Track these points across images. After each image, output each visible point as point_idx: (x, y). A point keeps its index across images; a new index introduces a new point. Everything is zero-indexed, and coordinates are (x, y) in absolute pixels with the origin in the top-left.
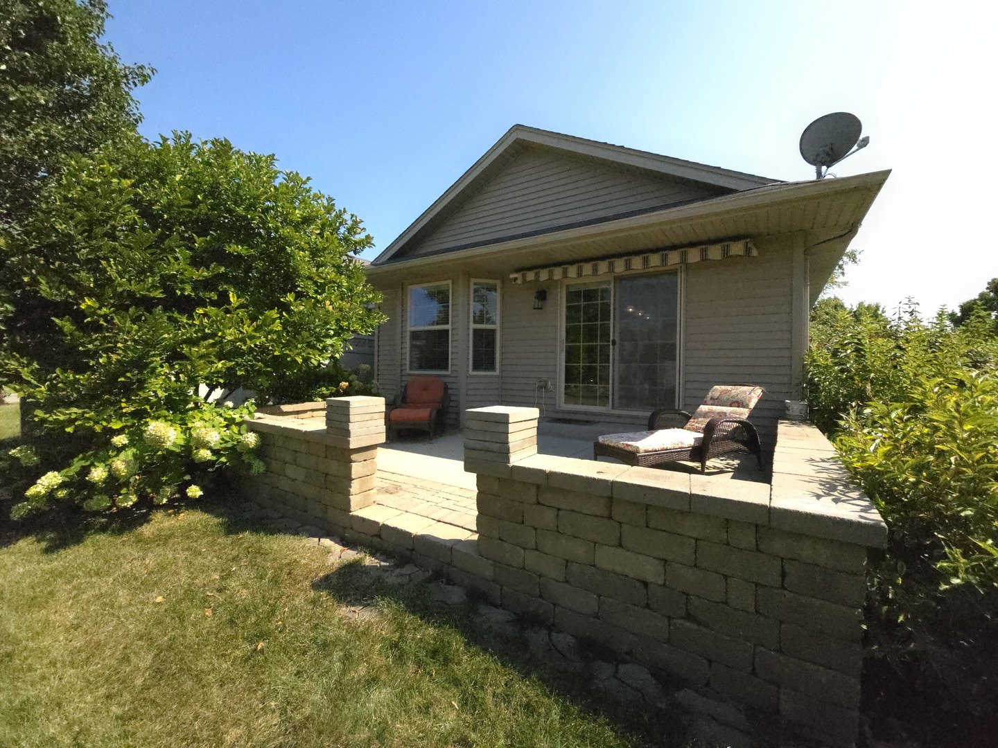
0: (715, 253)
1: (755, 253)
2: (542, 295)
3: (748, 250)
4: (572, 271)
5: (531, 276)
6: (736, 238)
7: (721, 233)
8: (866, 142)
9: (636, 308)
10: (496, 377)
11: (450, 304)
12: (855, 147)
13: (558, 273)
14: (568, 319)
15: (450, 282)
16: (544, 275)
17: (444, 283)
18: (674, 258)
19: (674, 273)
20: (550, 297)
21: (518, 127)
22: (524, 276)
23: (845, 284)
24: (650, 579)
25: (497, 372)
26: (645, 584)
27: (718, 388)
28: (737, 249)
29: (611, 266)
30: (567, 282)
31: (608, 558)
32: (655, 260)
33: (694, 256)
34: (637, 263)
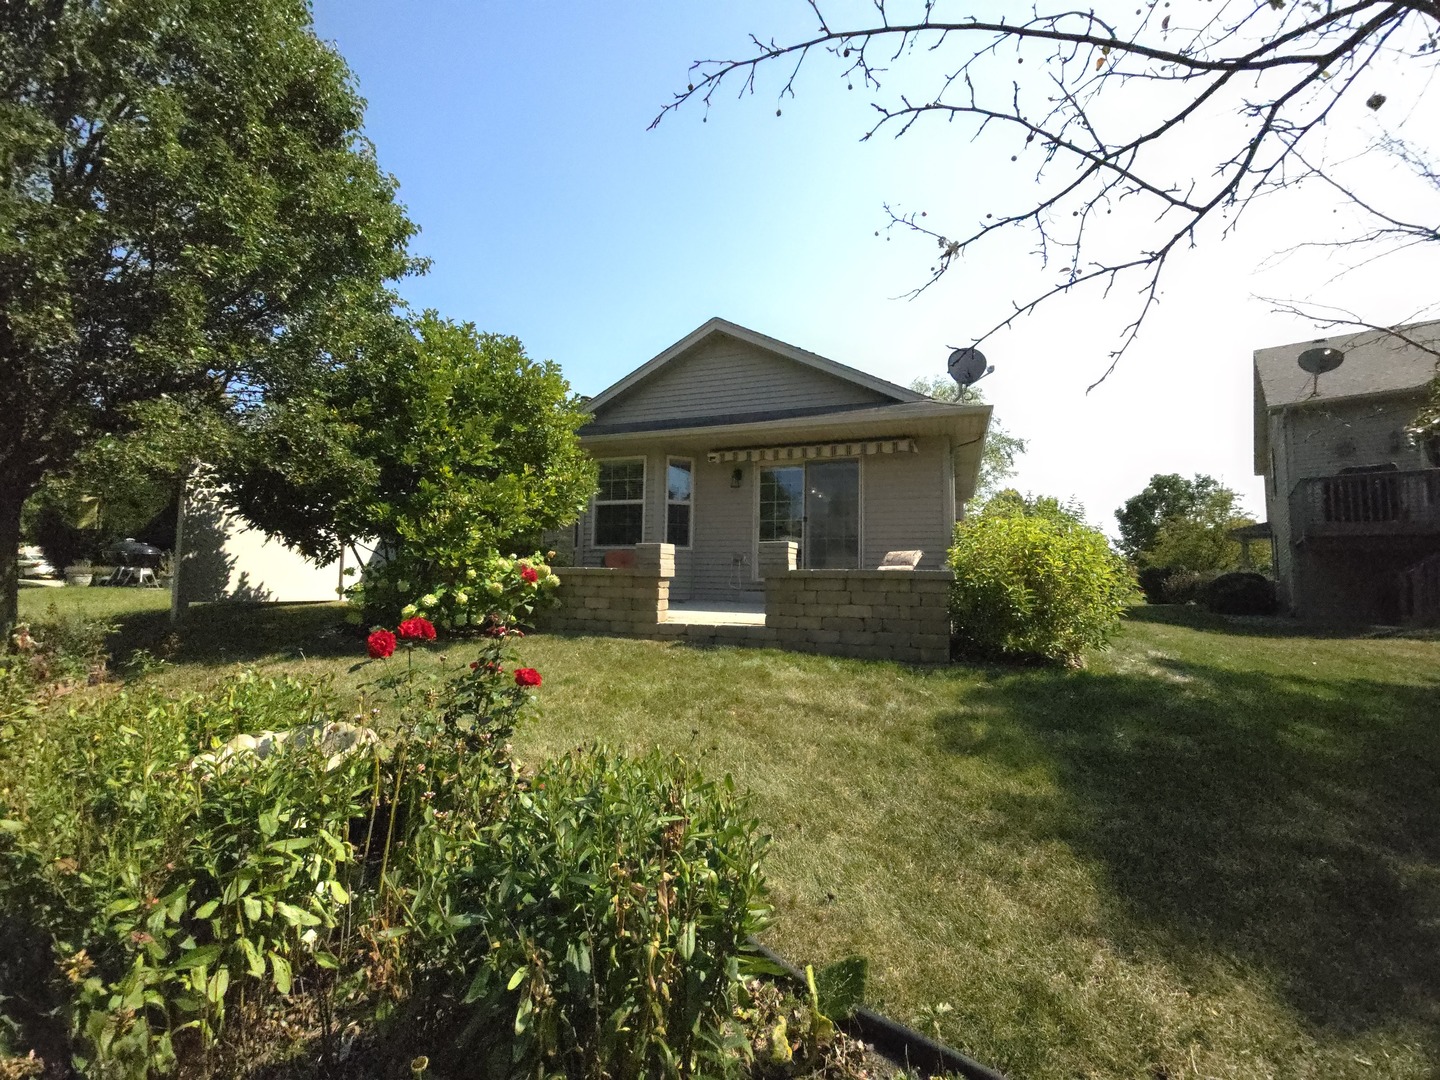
0: (887, 448)
1: (916, 450)
2: (738, 474)
3: (911, 447)
4: (769, 454)
5: (729, 456)
6: (904, 437)
7: (891, 432)
8: (991, 369)
9: (819, 490)
10: (687, 552)
11: (645, 480)
12: (986, 372)
13: (756, 455)
14: (763, 497)
15: (645, 458)
16: (742, 456)
17: (639, 457)
18: (856, 449)
19: (856, 461)
20: (745, 475)
21: (716, 320)
22: (723, 456)
23: (1016, 474)
24: (866, 616)
25: (690, 548)
26: (863, 619)
27: (892, 554)
28: (903, 446)
29: (805, 452)
30: (763, 463)
31: (846, 611)
32: (841, 450)
33: (872, 449)
34: (826, 451)
